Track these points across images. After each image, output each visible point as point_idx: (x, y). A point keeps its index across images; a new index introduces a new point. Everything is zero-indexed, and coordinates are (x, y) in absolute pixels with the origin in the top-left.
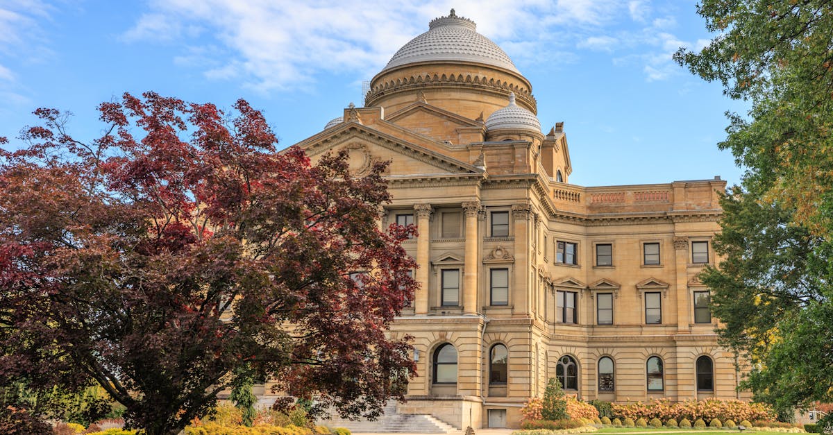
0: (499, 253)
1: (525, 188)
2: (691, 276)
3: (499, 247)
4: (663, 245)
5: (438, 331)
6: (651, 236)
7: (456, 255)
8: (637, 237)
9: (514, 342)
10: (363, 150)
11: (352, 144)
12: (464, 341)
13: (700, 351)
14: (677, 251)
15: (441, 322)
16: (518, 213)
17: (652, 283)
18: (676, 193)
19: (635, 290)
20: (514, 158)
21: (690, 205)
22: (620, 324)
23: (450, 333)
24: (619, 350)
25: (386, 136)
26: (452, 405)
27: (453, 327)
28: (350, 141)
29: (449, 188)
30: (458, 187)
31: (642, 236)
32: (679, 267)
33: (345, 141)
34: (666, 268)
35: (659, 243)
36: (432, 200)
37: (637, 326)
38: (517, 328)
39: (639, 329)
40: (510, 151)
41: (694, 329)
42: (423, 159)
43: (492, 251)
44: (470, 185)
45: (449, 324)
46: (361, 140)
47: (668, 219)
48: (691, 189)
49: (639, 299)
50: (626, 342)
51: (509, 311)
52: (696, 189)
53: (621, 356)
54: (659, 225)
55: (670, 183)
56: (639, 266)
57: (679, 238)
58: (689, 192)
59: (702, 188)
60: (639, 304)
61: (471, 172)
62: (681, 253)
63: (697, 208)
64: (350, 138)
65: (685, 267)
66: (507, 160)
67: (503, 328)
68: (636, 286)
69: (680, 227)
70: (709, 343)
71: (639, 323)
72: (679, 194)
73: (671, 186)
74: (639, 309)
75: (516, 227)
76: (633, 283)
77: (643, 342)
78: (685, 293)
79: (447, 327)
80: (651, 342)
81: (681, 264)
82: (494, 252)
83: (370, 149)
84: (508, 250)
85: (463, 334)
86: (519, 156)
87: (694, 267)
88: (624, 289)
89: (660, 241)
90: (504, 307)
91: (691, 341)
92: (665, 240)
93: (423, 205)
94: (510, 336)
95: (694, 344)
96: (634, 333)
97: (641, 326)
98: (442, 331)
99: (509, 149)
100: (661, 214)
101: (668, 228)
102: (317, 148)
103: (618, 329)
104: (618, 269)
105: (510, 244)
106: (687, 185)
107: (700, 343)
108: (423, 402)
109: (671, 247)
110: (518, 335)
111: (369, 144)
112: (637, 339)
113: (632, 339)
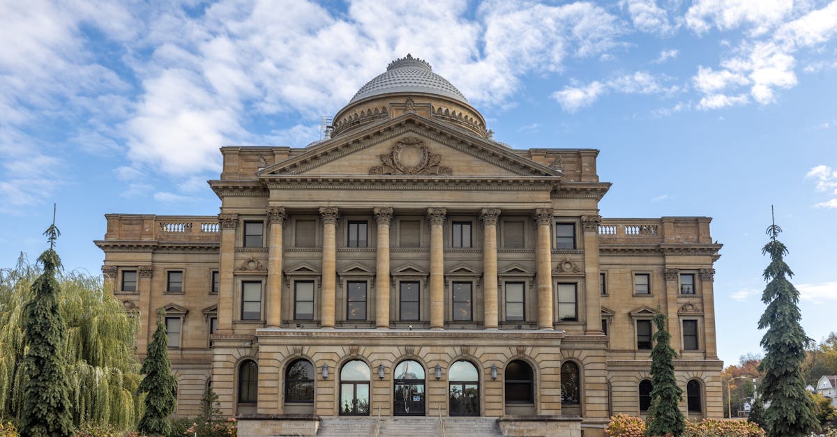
0: (568, 266)
1: (593, 198)
2: (680, 305)
3: (568, 260)
4: (653, 276)
5: (515, 346)
6: (642, 268)
7: (524, 267)
8: (629, 268)
9: (589, 360)
10: (420, 146)
11: (408, 138)
12: (545, 357)
13: (691, 375)
14: (668, 282)
15: (520, 337)
16: (588, 225)
17: (645, 311)
18: (665, 227)
19: (627, 317)
20: (580, 167)
21: (679, 239)
22: (615, 349)
23: (529, 349)
24: (614, 374)
25: (450, 130)
26: (568, 426)
27: (532, 342)
28: (405, 135)
29: (520, 192)
30: (530, 192)
31: (634, 267)
32: (669, 296)
33: (398, 135)
34: (656, 298)
35: (648, 275)
36: (501, 204)
37: (630, 351)
38: (592, 346)
39: (632, 354)
40: (575, 159)
41: (683, 354)
42: (491, 160)
43: (560, 265)
44: (543, 190)
45: (528, 338)
46: (417, 136)
47: (660, 251)
48: (679, 225)
49: (631, 326)
50: (621, 366)
51: (580, 328)
52: (684, 225)
53: (616, 379)
54: (649, 258)
55: (660, 217)
56: (631, 296)
57: (670, 269)
58: (678, 227)
59: (689, 225)
60: (632, 331)
61: (547, 175)
62: (670, 283)
63: (686, 243)
64: (404, 133)
65: (675, 296)
66: (571, 169)
67: (576, 345)
68: (629, 314)
69: (669, 259)
70: (699, 368)
71: (632, 348)
72: (669, 229)
73: (662, 221)
74: (632, 336)
75: (586, 239)
76: (627, 311)
77: (637, 366)
78: (676, 321)
79: (525, 342)
80: (643, 366)
81: (672, 293)
82: (563, 265)
83: (427, 145)
84: (577, 263)
85: (543, 350)
86: (587, 164)
87: (682, 297)
88: (618, 316)
89: (651, 273)
90: (571, 323)
91: (683, 365)
92: (655, 271)
93: (491, 209)
94: (585, 353)
95: (686, 368)
96: (628, 358)
97: (634, 351)
98: (521, 346)
99: (574, 157)
100: (654, 246)
101: (659, 260)
102: (367, 141)
103: (613, 354)
104: (611, 297)
105: (579, 257)
106: (677, 221)
107: (692, 368)
108: (535, 423)
109: (661, 278)
110: (593, 353)
111: (427, 141)
112: (632, 364)
113: (627, 364)
